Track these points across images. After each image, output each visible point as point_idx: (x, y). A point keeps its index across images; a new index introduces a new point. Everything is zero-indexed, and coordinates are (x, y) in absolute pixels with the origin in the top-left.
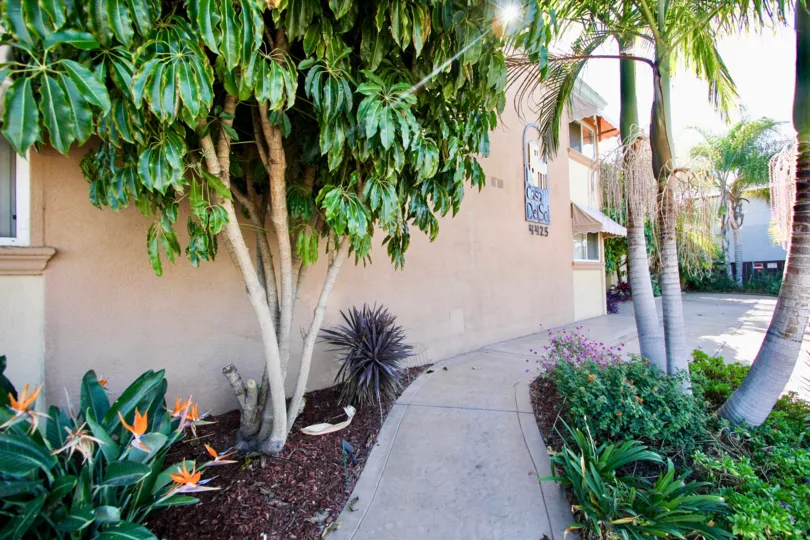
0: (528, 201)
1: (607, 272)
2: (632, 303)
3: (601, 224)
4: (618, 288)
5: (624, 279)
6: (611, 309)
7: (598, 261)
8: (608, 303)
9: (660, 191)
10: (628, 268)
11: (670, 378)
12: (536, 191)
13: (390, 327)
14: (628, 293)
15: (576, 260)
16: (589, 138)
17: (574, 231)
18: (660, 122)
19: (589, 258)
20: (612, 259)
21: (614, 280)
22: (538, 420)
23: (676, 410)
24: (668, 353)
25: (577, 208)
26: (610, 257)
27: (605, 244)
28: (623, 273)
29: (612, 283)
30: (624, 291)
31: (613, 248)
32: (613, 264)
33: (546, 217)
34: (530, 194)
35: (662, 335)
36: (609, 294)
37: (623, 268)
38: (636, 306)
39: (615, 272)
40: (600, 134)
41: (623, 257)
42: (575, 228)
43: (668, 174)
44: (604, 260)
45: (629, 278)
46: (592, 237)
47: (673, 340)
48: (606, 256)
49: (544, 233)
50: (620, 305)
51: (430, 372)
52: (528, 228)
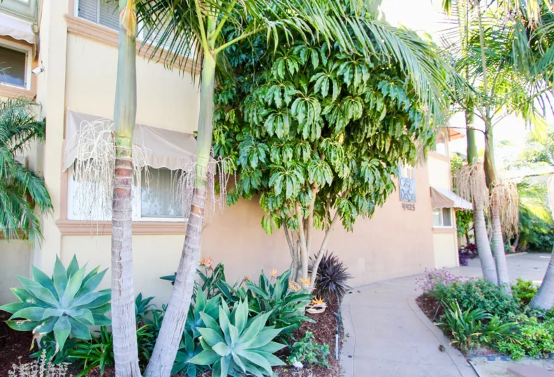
0: (401, 188)
1: (458, 236)
2: (479, 260)
3: (453, 202)
4: (467, 248)
5: (472, 241)
6: (462, 262)
7: (451, 227)
8: (460, 258)
9: (490, 195)
10: (475, 232)
11: (499, 287)
12: (406, 180)
13: (335, 264)
14: (475, 252)
15: (434, 227)
16: (442, 139)
17: (433, 207)
18: (489, 161)
19: (445, 224)
20: (462, 226)
21: (464, 242)
22: (425, 313)
23: (501, 300)
24: (498, 275)
25: (435, 190)
26: (460, 223)
27: (456, 214)
28: (471, 236)
29: (462, 244)
30: (472, 250)
31: (463, 218)
32: (463, 229)
33: (413, 197)
34: (403, 183)
35: (495, 268)
36: (460, 251)
37: (471, 233)
38: (482, 262)
39: (464, 235)
40: (449, 136)
41: (471, 224)
42: (433, 204)
43: (494, 187)
44: (455, 227)
45: (475, 241)
46: (447, 211)
47: (500, 268)
48: (457, 223)
49: (412, 208)
50: (469, 261)
51: (351, 293)
52: (401, 206)
